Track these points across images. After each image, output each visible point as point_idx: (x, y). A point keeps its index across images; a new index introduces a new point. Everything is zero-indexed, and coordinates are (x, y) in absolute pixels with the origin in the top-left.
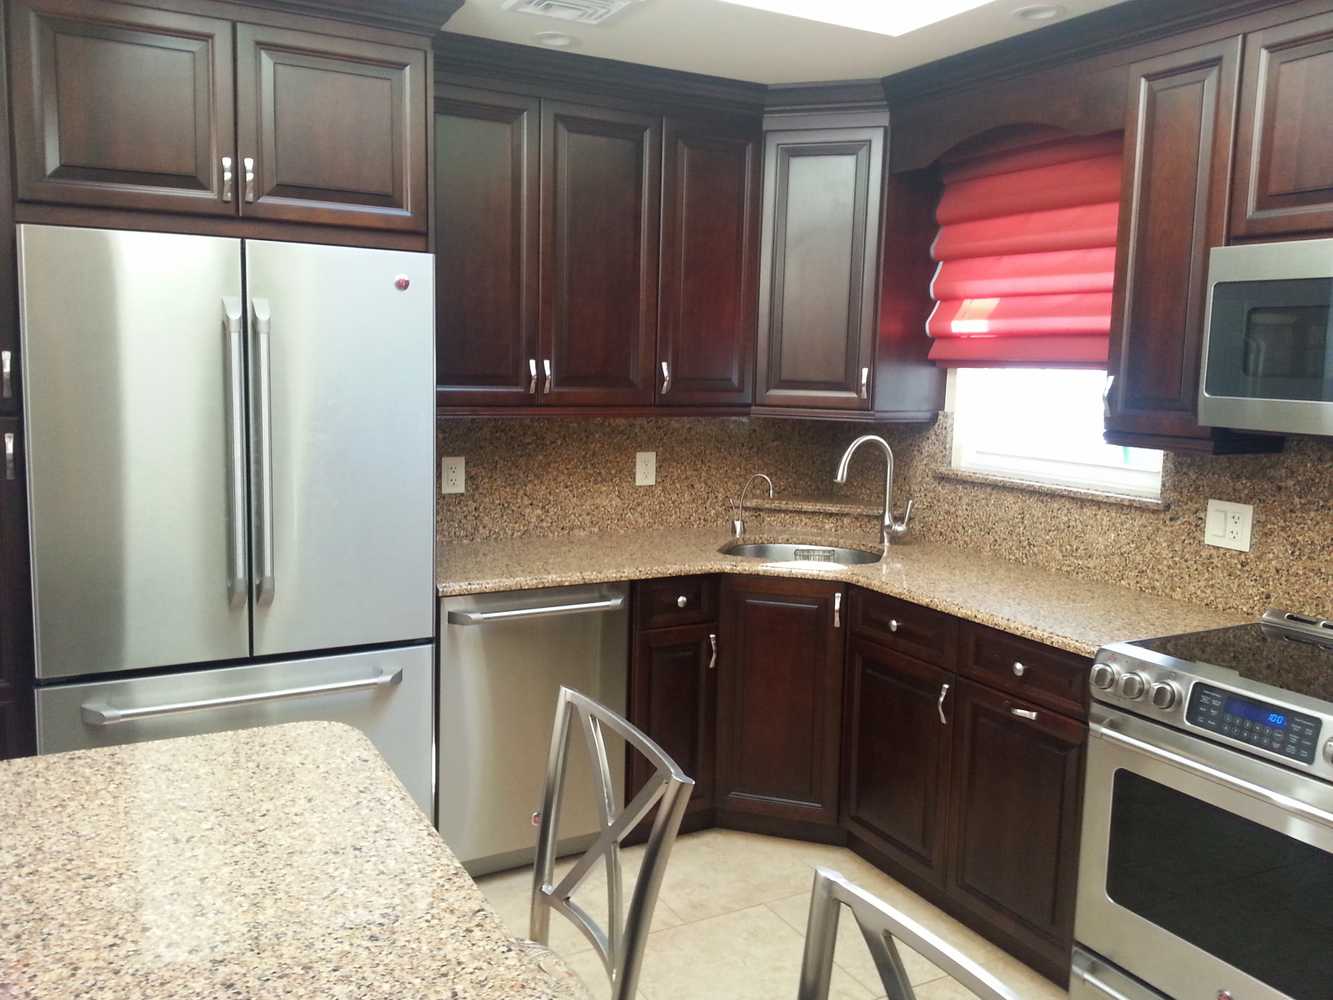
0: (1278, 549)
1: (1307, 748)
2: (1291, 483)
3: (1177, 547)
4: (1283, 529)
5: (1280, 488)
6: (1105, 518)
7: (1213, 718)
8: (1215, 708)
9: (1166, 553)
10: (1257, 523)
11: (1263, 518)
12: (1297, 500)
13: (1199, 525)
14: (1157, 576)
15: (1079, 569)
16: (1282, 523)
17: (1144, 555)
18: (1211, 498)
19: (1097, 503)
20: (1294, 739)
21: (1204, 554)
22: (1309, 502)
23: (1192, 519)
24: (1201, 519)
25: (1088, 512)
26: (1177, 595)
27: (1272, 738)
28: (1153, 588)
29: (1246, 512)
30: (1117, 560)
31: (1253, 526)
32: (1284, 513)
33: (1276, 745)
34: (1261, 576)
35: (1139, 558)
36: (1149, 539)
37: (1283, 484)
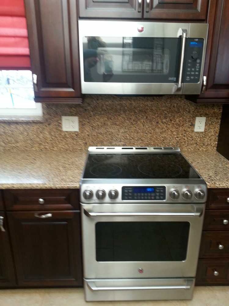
0: (88, 128)
1: (162, 196)
2: (89, 108)
3: (53, 134)
4: (89, 123)
5: (86, 110)
6: (21, 128)
7: (130, 196)
8: (130, 193)
9: (49, 136)
10: (80, 122)
11: (81, 120)
12: (92, 113)
13: (60, 125)
14: (47, 144)
15: (13, 148)
16: (88, 121)
17: (40, 138)
18: (63, 115)
19: (17, 123)
20: (158, 194)
21: (63, 134)
22: (96, 113)
23: (57, 123)
24: (60, 123)
25: (13, 126)
26: (55, 149)
27: (151, 196)
28: (46, 148)
29: (76, 119)
30: (29, 142)
31: (79, 123)
32: (88, 117)
33: (153, 198)
34: (83, 138)
35: (38, 140)
36: (41, 132)
37: (87, 109)
